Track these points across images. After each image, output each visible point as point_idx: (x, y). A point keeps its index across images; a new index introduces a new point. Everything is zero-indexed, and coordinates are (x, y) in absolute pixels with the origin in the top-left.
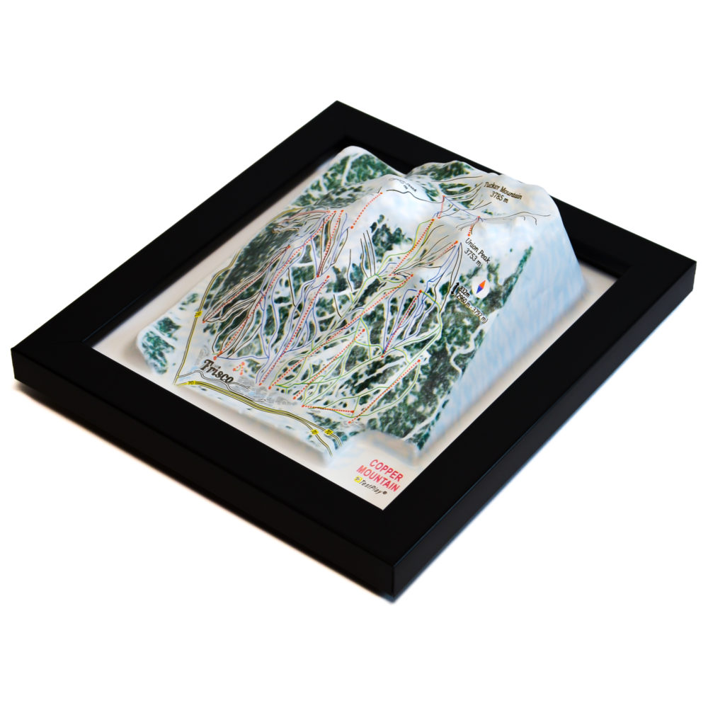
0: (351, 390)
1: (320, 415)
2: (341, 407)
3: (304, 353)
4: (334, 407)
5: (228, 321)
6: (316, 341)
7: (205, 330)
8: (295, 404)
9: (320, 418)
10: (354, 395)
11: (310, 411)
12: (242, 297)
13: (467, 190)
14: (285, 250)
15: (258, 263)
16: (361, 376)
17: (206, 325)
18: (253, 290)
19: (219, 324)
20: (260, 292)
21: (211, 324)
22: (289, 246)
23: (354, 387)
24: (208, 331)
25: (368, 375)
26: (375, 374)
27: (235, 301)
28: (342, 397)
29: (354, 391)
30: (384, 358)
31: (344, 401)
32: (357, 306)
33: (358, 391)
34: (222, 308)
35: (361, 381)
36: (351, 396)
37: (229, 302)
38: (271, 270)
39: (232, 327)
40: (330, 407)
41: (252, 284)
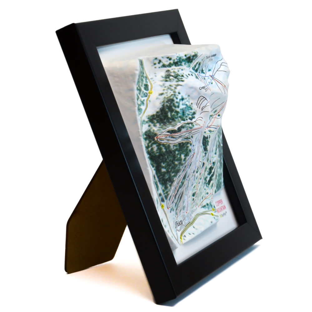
0: (206, 186)
1: (204, 204)
2: (207, 195)
3: (194, 187)
4: (205, 197)
5: (178, 201)
6: (197, 179)
7: (171, 212)
8: (196, 209)
9: (205, 206)
10: (208, 187)
11: (201, 206)
12: (180, 187)
13: (200, 64)
14: (193, 156)
15: (179, 167)
16: (207, 177)
17: (170, 209)
18: (183, 181)
19: (174, 204)
20: (186, 180)
21: (172, 207)
22: (194, 153)
23: (207, 184)
24: (172, 211)
25: (209, 175)
26: (212, 173)
27: (178, 191)
28: (205, 190)
29: (207, 185)
30: (212, 164)
31: (206, 192)
32: (205, 154)
33: (209, 184)
34: (174, 198)
35: (208, 179)
36: (208, 188)
37: (176, 193)
38: (189, 168)
39: (179, 202)
40: (204, 198)
41: (182, 179)
